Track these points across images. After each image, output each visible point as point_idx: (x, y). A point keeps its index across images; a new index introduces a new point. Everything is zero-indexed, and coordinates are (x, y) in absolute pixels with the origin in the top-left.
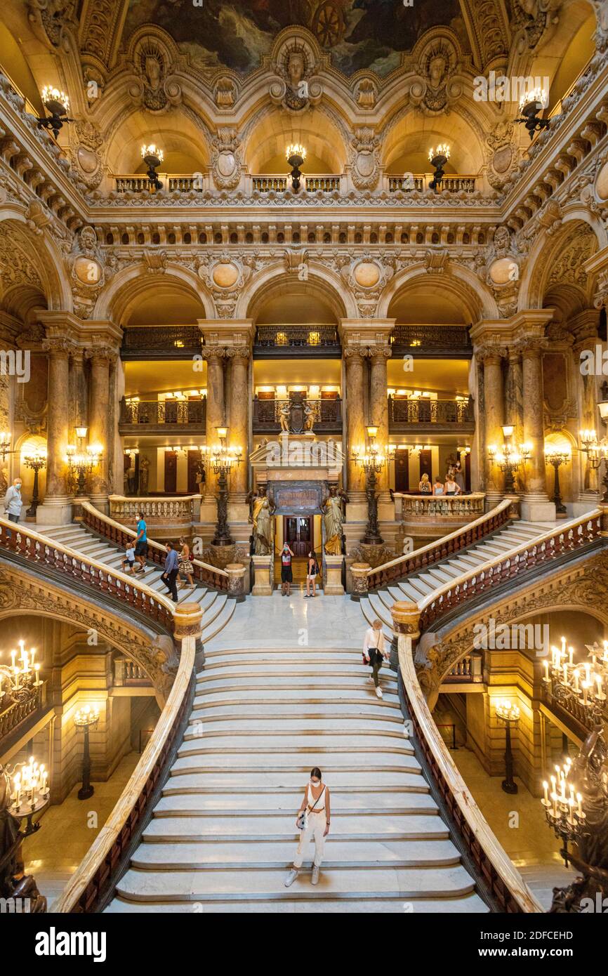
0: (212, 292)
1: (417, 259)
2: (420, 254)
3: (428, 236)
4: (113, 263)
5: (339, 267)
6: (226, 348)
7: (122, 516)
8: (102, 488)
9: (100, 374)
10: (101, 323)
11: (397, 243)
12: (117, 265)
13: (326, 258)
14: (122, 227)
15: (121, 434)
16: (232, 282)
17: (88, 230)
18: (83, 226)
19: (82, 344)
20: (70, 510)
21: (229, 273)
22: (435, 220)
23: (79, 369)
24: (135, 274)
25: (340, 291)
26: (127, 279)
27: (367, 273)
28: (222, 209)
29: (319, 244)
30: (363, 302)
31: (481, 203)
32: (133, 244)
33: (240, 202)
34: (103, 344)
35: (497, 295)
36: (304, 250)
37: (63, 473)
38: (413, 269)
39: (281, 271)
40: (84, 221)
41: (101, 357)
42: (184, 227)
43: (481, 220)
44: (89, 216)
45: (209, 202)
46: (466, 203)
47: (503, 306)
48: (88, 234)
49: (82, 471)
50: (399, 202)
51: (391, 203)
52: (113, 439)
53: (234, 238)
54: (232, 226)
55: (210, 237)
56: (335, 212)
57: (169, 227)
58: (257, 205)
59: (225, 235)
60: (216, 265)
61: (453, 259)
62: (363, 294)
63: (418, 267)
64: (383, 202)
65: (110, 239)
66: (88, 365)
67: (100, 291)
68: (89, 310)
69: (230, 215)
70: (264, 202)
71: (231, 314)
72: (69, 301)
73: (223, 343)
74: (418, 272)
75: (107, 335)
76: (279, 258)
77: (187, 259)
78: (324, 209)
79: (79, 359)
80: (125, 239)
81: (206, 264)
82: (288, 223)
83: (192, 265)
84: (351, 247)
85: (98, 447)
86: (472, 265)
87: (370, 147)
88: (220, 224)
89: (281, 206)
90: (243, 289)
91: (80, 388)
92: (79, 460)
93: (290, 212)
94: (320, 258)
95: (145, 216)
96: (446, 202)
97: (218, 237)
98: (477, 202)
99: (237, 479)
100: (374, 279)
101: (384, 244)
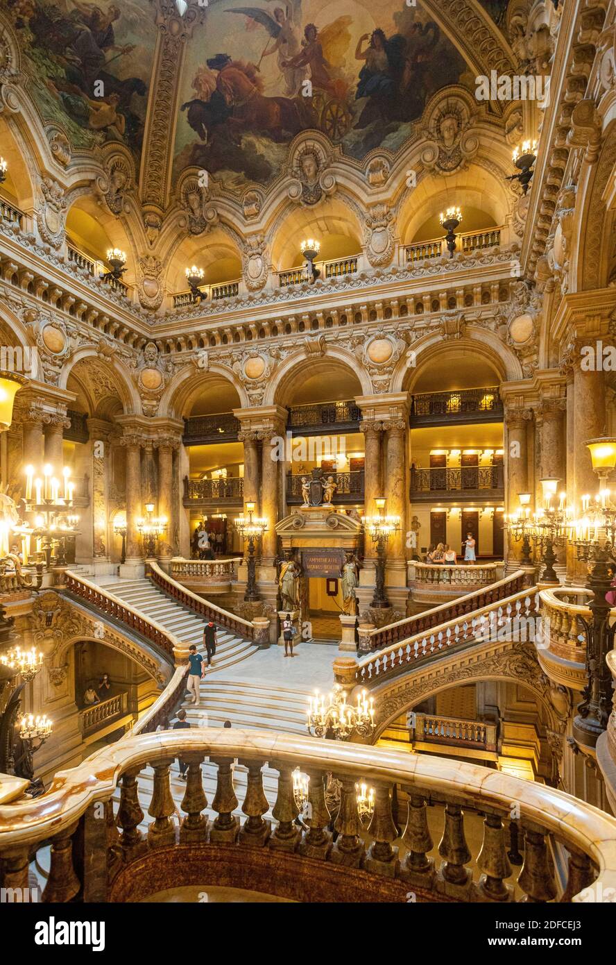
0: (244, 384)
1: (432, 328)
2: (435, 322)
3: (443, 303)
4: (170, 369)
5: (354, 346)
6: (257, 432)
7: (177, 574)
8: (168, 551)
9: (165, 460)
10: (162, 419)
11: (411, 315)
12: (173, 370)
13: (343, 340)
14: (174, 338)
15: (185, 507)
16: (259, 374)
17: (151, 346)
18: (147, 343)
19: (151, 437)
20: (143, 568)
21: (258, 366)
22: (448, 286)
23: (149, 457)
24: (187, 375)
25: (356, 369)
26: (181, 381)
27: (380, 349)
28: (249, 311)
29: (336, 327)
30: (377, 378)
31: (499, 258)
32: (184, 350)
33: (265, 301)
34: (165, 435)
35: (519, 354)
36: (320, 336)
37: (137, 540)
38: (428, 338)
39: (302, 357)
40: (147, 339)
41: (165, 447)
42: (221, 330)
43: (498, 277)
44: (151, 333)
45: (239, 306)
46: (482, 262)
47: (527, 365)
48: (151, 349)
49: (151, 537)
50: (410, 275)
51: (401, 276)
52: (178, 511)
53: (262, 333)
54: (258, 324)
55: (242, 335)
56: (346, 295)
57: (209, 332)
58: (279, 301)
59: (254, 332)
60: (247, 360)
61: (471, 322)
62: (376, 370)
63: (434, 335)
64: (394, 277)
65: (168, 349)
66: (156, 453)
67: (161, 393)
68: (155, 409)
69: (255, 315)
70: (284, 298)
71: (260, 403)
72: (138, 404)
73: (254, 427)
74: (434, 341)
75: (168, 428)
76: (300, 345)
77: (226, 357)
78: (337, 295)
79: (150, 449)
80: (179, 348)
81: (239, 360)
82: (305, 314)
83: (229, 362)
84: (365, 326)
85: (164, 519)
86: (493, 326)
87: (384, 222)
88: (249, 323)
89: (300, 299)
90: (269, 379)
91: (152, 471)
92: (147, 530)
93: (305, 303)
94: (337, 341)
95: (190, 326)
96: (460, 265)
97: (249, 335)
98: (495, 259)
99: (269, 546)
100: (387, 354)
101: (397, 318)
